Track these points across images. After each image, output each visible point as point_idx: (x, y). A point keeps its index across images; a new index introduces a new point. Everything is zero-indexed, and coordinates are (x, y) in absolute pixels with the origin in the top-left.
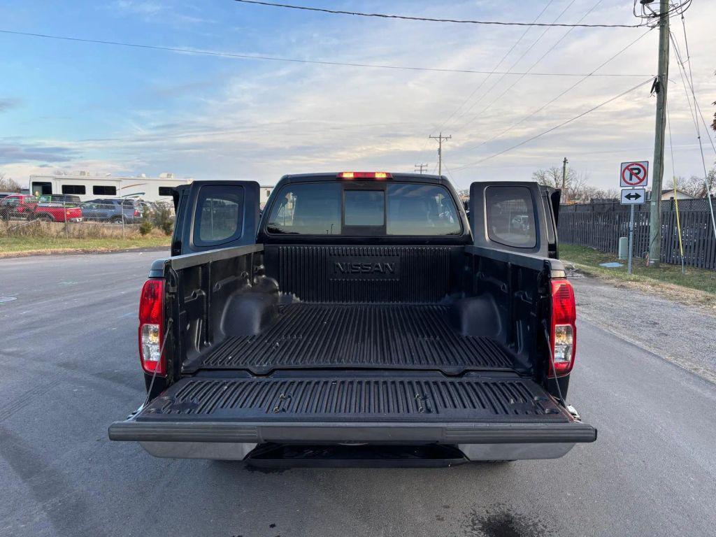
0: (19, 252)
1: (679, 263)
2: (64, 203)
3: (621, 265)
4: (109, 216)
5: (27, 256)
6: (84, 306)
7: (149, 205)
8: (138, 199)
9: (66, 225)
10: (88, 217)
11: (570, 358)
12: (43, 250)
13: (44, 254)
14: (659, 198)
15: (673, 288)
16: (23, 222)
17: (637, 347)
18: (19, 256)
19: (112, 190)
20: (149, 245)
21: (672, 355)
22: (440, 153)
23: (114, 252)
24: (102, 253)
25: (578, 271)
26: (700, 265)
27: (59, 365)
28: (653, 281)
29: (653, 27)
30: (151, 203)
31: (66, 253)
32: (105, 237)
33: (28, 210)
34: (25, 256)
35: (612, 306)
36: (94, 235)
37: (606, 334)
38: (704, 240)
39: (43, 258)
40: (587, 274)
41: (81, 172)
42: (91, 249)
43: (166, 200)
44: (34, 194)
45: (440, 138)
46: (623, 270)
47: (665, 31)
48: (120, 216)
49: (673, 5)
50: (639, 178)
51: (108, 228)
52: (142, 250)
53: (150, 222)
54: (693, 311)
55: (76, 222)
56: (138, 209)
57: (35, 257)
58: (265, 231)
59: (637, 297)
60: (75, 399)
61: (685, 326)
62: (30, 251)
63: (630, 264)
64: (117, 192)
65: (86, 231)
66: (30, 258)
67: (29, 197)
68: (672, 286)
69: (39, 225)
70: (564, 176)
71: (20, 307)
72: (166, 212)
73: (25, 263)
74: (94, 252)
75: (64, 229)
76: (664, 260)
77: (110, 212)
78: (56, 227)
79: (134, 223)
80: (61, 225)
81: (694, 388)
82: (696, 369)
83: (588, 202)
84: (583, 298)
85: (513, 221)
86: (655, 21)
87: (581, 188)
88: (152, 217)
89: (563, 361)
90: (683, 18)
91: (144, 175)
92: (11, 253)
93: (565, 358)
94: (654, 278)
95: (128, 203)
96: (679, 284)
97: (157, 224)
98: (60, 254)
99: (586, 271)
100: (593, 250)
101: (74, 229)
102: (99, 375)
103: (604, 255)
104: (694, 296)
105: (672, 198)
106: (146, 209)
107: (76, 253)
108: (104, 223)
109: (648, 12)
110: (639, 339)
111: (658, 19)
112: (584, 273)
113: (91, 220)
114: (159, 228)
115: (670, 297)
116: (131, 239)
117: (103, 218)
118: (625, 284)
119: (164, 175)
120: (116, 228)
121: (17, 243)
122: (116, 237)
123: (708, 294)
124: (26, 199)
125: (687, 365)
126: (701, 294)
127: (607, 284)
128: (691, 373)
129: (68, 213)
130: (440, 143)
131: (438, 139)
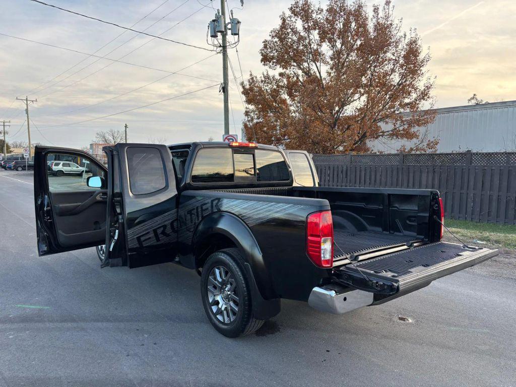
22: (27, 113)
29: (219, 53)
45: (27, 100)
47: (226, 56)
49: (229, 43)
58: (191, 182)
86: (220, 49)
130: (27, 105)
131: (25, 101)
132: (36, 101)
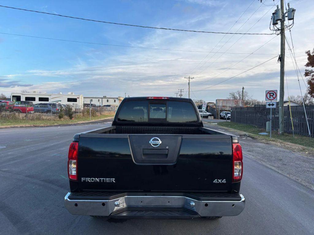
0: (6, 126)
1: (292, 133)
2: (26, 105)
3: (267, 134)
4: (45, 110)
5: (9, 128)
6: (35, 151)
7: (63, 106)
8: (58, 103)
9: (26, 114)
10: (36, 111)
11: (240, 175)
12: (16, 125)
13: (17, 127)
14: (283, 105)
15: (289, 144)
16: (8, 113)
17: (273, 170)
18: (6, 128)
19: (47, 99)
20: (62, 124)
21: (288, 174)
22: (189, 85)
23: (47, 126)
24: (42, 127)
25: (249, 136)
26: (301, 134)
27: (26, 176)
28: (281, 141)
29: (278, 34)
30: (64, 105)
31: (26, 127)
32: (43, 120)
33: (10, 108)
34: (8, 128)
35: (263, 152)
36: (39, 119)
37: (260, 164)
38: (303, 124)
39: (17, 129)
40: (253, 138)
41: (34, 92)
42: (38, 125)
43: (71, 104)
44: (13, 101)
45: (189, 78)
46: (268, 136)
47: (283, 36)
48: (50, 111)
49: (286, 26)
50: (273, 97)
51: (45, 116)
52: (60, 125)
53: (63, 113)
54: (298, 154)
55: (31, 113)
56: (58, 108)
57: (13, 129)
58: (117, 120)
59: (274, 148)
60: (34, 191)
61: (294, 161)
62: (11, 126)
63: (271, 134)
64: (49, 100)
65: (35, 117)
66: (11, 129)
67: (11, 102)
68: (289, 143)
69: (15, 114)
70: (243, 95)
71: (7, 151)
72: (70, 109)
73: (8, 131)
74: (38, 127)
75: (26, 116)
76: (286, 132)
77: (46, 109)
78: (22, 115)
79: (56, 114)
80: (24, 115)
81: (296, 187)
82: (297, 180)
83: (253, 106)
84: (251, 148)
85: (221, 114)
86: (279, 32)
87: (250, 100)
88: (64, 111)
89: (238, 176)
90: (290, 31)
91: (61, 93)
92: (2, 126)
93: (239, 175)
94: (281, 140)
95: (54, 105)
96: (292, 142)
97: (66, 114)
98: (24, 127)
99: (252, 136)
100: (256, 127)
101: (30, 116)
102: (43, 181)
103: (260, 129)
104: (298, 148)
105: (288, 105)
106: (62, 107)
107: (31, 127)
108: (43, 114)
109: (276, 28)
110: (274, 167)
111: (280, 31)
112: (251, 137)
113: (37, 112)
114: (67, 116)
115: (288, 148)
116: (55, 121)
117: (43, 112)
118: (269, 142)
119: (70, 93)
120: (48, 116)
121: (5, 122)
122: (48, 120)
123: (304, 147)
124: (10, 103)
125: (294, 178)
126: (301, 147)
127: (261, 142)
128: (296, 181)
129: (28, 109)
130: (189, 80)
131: (188, 79)
132: (194, 78)
